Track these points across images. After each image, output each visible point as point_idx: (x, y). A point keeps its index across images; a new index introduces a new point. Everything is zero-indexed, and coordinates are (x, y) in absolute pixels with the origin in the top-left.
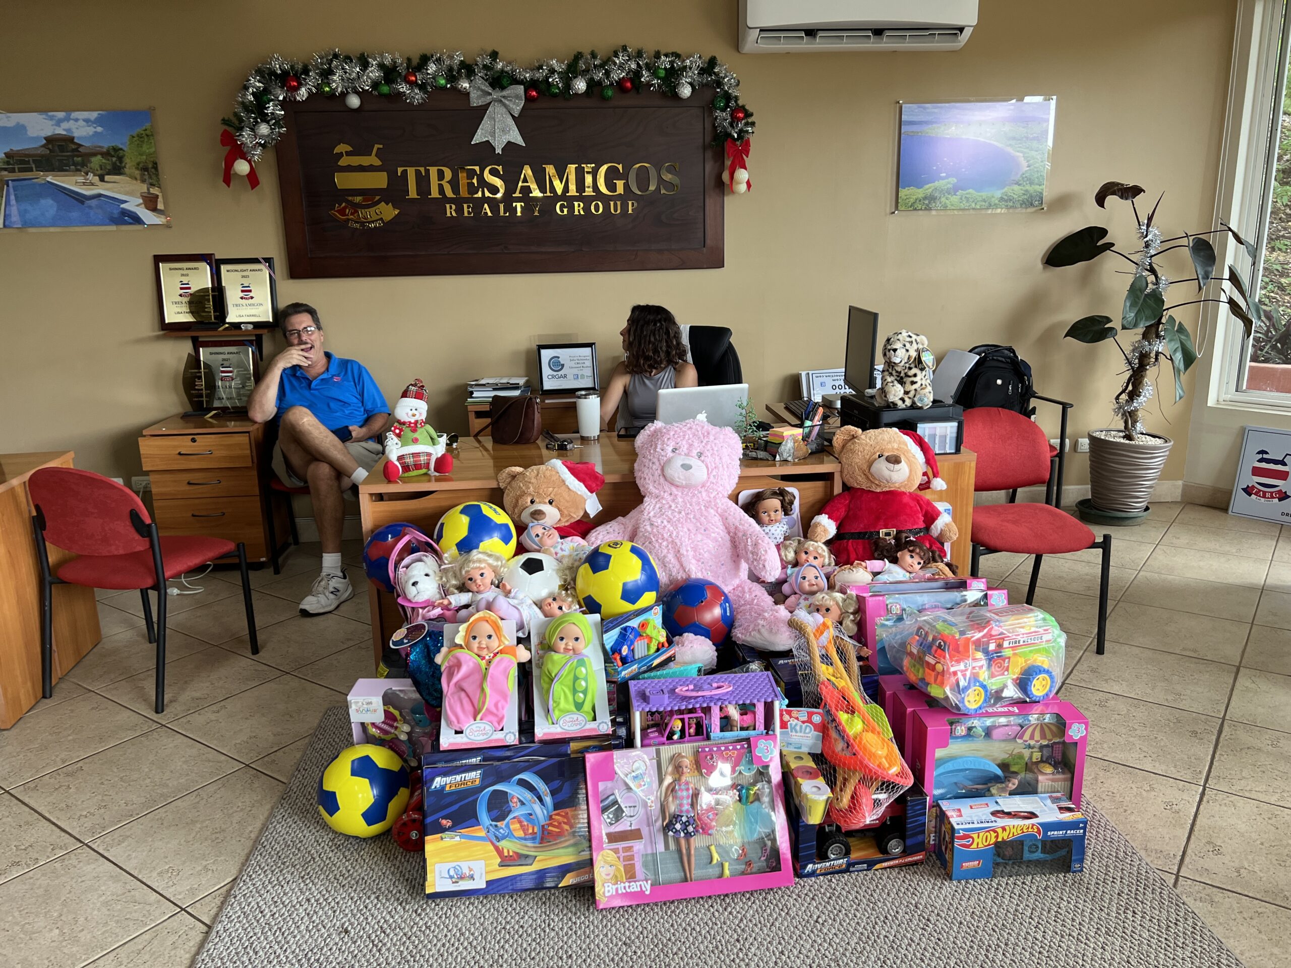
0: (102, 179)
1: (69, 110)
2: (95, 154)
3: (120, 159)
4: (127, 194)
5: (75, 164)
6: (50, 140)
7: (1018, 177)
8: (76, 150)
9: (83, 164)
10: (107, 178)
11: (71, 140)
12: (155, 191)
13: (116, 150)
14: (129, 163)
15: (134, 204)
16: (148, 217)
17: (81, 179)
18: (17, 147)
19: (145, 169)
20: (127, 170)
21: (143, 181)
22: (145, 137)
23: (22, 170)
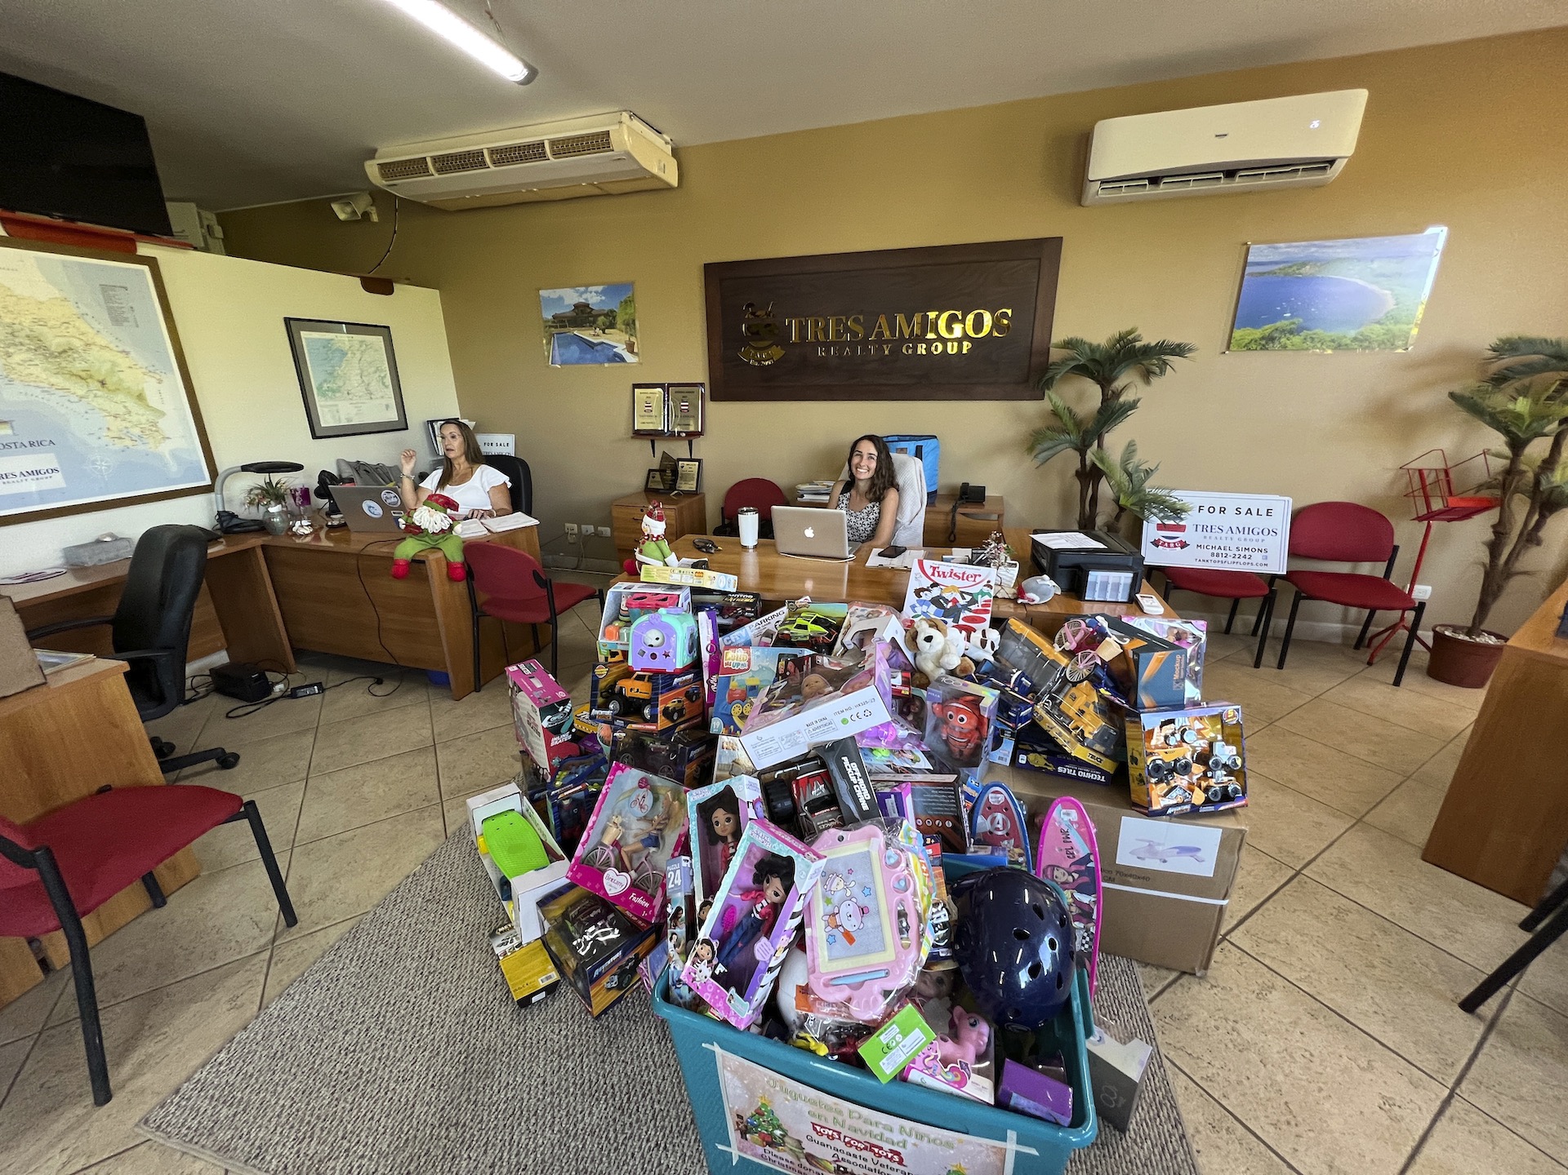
0: (604, 333)
1: (587, 286)
2: (600, 315)
3: (614, 318)
4: (617, 341)
5: (589, 322)
6: (576, 306)
8: (590, 312)
9: (594, 322)
10: (606, 331)
11: (587, 306)
12: (633, 339)
13: (612, 311)
14: (619, 321)
15: (621, 349)
16: (629, 358)
17: (592, 332)
18: (559, 311)
19: (628, 325)
20: (618, 326)
21: (626, 333)
22: (629, 302)
23: (561, 327)
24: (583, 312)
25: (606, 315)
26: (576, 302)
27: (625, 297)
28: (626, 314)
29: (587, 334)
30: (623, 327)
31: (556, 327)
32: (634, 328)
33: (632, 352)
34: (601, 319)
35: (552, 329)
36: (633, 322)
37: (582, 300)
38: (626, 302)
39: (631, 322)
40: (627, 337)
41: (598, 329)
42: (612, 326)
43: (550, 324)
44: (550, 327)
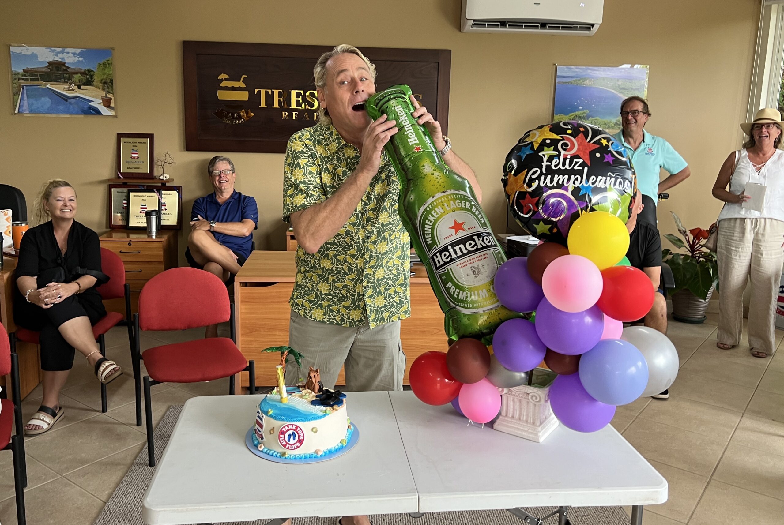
0: (79, 88)
1: (64, 47)
2: (77, 73)
3: (92, 77)
4: (93, 97)
5: (64, 78)
6: (50, 63)
8: (66, 70)
10: (82, 87)
11: (64, 64)
12: (110, 96)
13: (89, 71)
14: (96, 79)
15: (97, 103)
16: (104, 111)
17: (67, 87)
18: (31, 67)
19: (106, 83)
20: (94, 83)
21: (104, 90)
22: (107, 65)
23: (32, 80)
24: (58, 69)
25: (83, 74)
26: (51, 60)
27: (104, 61)
28: (104, 74)
29: (61, 89)
30: (100, 85)
31: (27, 80)
32: (112, 87)
33: (108, 106)
34: (77, 77)
35: (22, 81)
36: (111, 81)
37: (58, 59)
38: (104, 64)
39: (109, 81)
40: (104, 94)
41: (73, 85)
42: (89, 83)
43: (20, 76)
44: (19, 79)
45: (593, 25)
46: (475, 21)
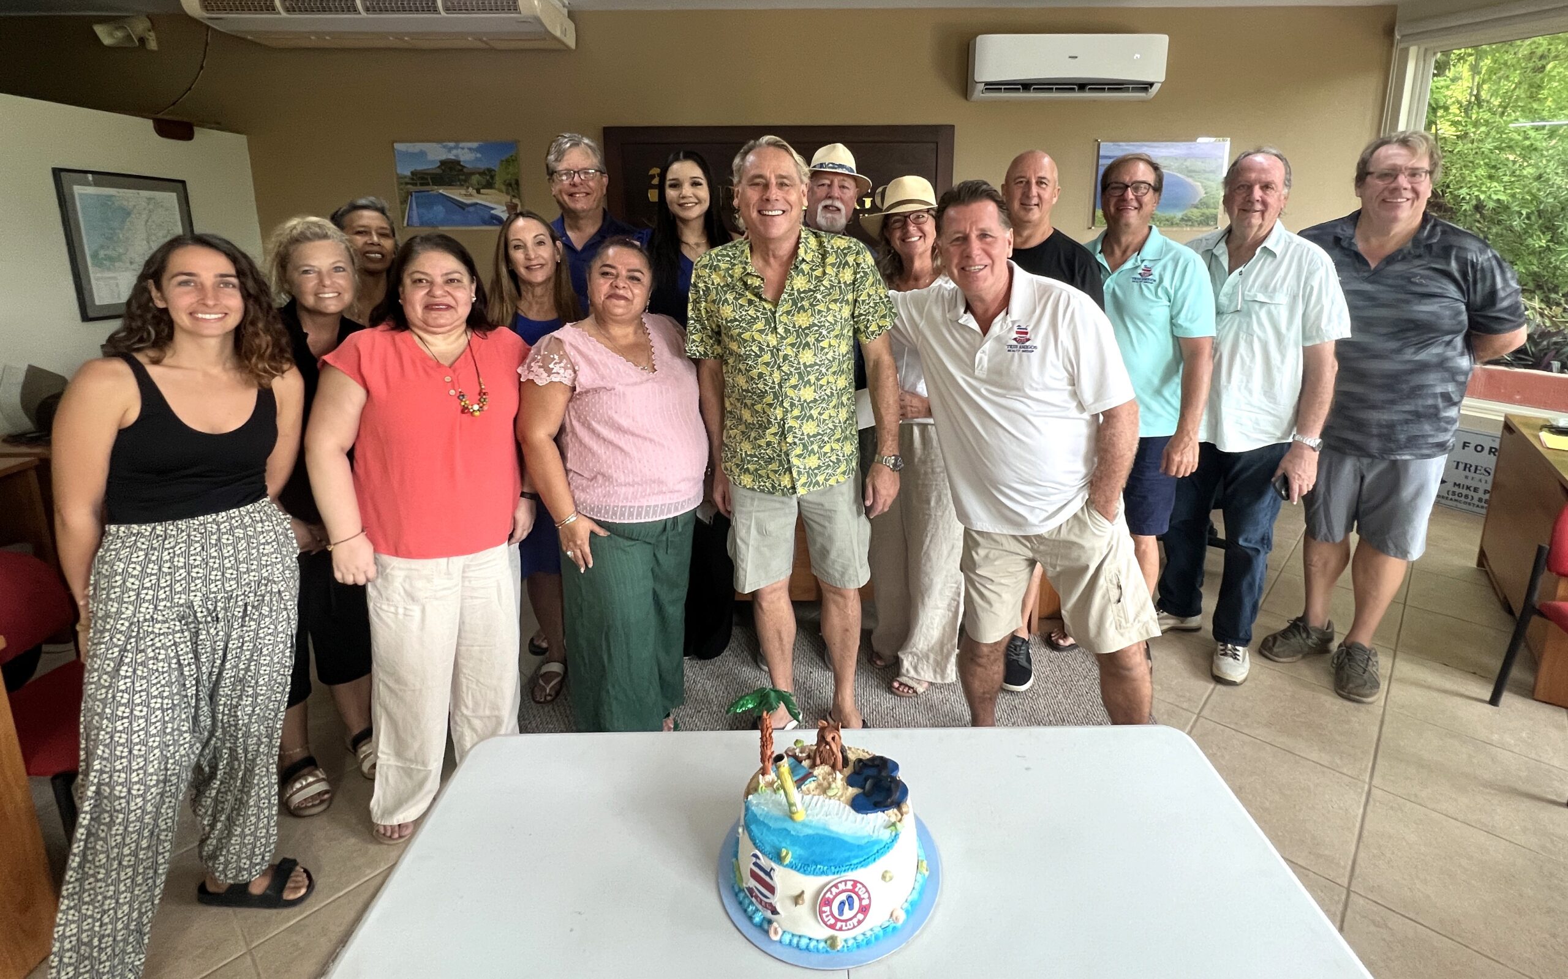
0: (478, 192)
1: (457, 141)
2: (473, 174)
3: (492, 177)
4: (496, 203)
5: (459, 181)
6: (443, 163)
7: (1196, 202)
8: (461, 170)
9: (465, 181)
10: (482, 191)
11: (458, 163)
12: (516, 201)
13: (490, 170)
14: (498, 182)
17: (463, 192)
18: (420, 167)
19: (510, 185)
20: (497, 186)
21: (508, 193)
22: (511, 161)
23: (422, 184)
24: (451, 169)
25: (482, 174)
26: (444, 157)
27: (507, 156)
28: (508, 174)
29: (456, 194)
30: (503, 188)
31: (416, 185)
32: (518, 189)
34: (475, 179)
35: (409, 186)
36: (517, 183)
37: (451, 156)
38: (507, 161)
39: (513, 182)
40: (508, 198)
41: (470, 189)
42: (489, 185)
43: (407, 180)
44: (407, 184)
45: (1151, 84)
46: (987, 84)
